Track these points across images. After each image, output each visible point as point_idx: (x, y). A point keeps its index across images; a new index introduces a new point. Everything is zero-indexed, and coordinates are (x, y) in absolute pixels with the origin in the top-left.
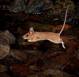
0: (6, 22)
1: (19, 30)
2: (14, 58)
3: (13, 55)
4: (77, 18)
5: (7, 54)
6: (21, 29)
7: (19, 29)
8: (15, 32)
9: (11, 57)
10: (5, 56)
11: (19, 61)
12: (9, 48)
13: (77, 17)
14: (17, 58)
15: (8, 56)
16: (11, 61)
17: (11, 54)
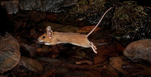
0: (16, 22)
1: (33, 33)
2: (26, 68)
3: (24, 65)
4: (108, 18)
5: (16, 64)
6: (35, 32)
7: (32, 31)
8: (27, 36)
9: (22, 67)
10: (15, 66)
11: (33, 72)
12: (19, 56)
13: (108, 16)
14: (30, 69)
15: (18, 66)
16: (23, 73)
17: (22, 63)
